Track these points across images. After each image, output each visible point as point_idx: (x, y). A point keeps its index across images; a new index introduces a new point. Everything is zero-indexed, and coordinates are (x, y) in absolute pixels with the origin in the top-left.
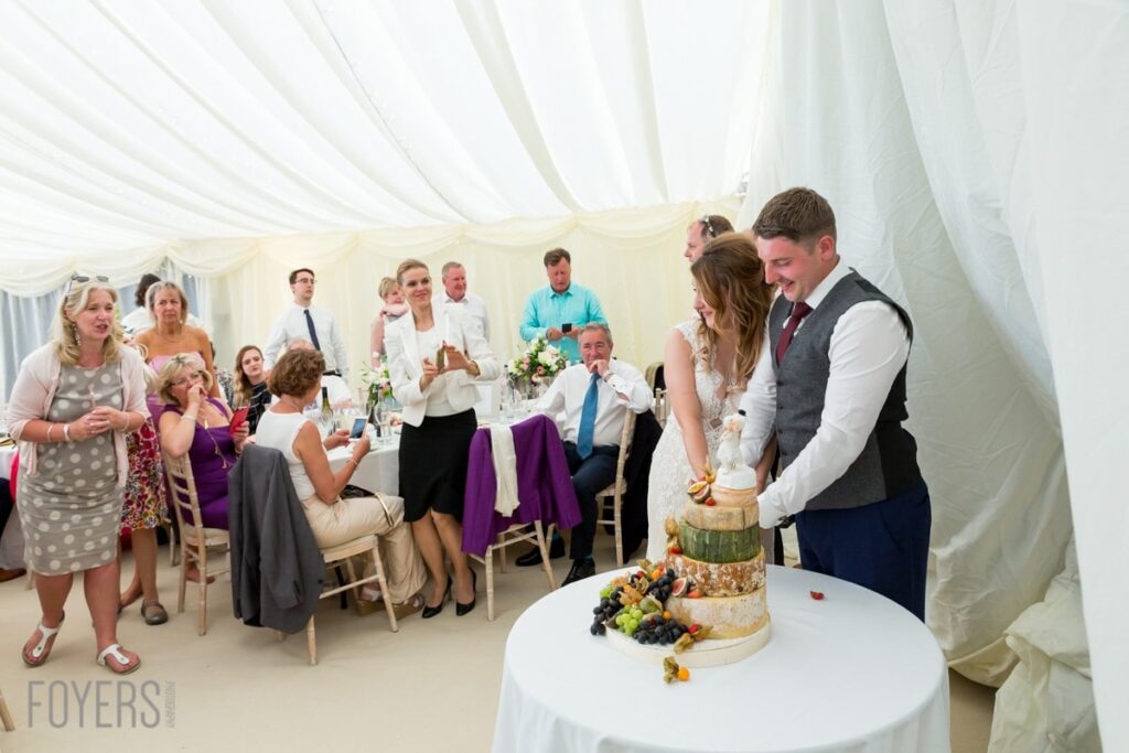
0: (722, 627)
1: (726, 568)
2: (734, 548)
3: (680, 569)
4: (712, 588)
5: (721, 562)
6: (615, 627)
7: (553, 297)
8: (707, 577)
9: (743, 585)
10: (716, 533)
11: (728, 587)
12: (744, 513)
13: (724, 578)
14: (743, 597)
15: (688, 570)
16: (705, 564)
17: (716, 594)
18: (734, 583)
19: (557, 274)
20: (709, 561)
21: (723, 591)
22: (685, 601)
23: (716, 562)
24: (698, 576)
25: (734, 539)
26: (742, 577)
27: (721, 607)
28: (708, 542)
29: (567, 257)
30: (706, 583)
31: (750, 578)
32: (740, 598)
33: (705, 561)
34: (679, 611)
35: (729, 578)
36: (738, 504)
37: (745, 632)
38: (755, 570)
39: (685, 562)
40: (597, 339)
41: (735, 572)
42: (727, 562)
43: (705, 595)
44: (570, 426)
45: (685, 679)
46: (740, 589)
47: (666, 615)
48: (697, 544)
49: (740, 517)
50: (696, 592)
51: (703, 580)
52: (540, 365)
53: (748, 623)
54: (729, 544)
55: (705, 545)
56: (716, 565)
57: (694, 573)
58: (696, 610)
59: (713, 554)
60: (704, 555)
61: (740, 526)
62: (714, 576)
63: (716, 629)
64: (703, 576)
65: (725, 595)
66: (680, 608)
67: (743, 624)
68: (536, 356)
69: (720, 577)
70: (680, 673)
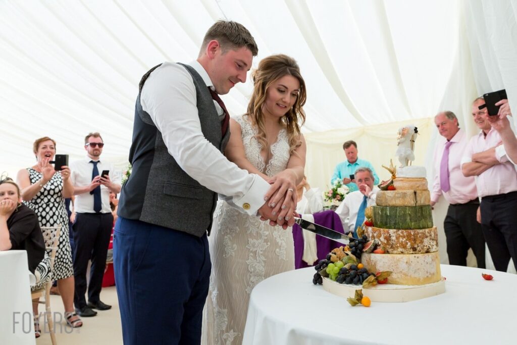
0: (399, 275)
1: (402, 233)
2: (408, 218)
3: (371, 235)
4: (392, 247)
5: (399, 229)
6: (327, 276)
7: (349, 165)
8: (388, 238)
9: (416, 246)
10: (394, 208)
11: (404, 247)
12: (415, 193)
13: (401, 239)
14: (417, 255)
15: (375, 235)
16: (386, 230)
17: (395, 252)
18: (409, 244)
19: (349, 153)
20: (390, 228)
21: (400, 250)
22: (373, 255)
23: (394, 228)
24: (382, 239)
25: (408, 212)
26: (415, 240)
27: (399, 260)
28: (388, 214)
29: (355, 144)
30: (388, 244)
31: (422, 242)
32: (414, 255)
33: (387, 228)
34: (368, 264)
35: (405, 239)
36: (411, 188)
37: (418, 282)
38: (427, 237)
39: (373, 230)
40: (365, 176)
41: (409, 236)
42: (403, 229)
43: (386, 252)
44: (352, 223)
45: (368, 305)
46: (414, 249)
47: (360, 265)
48: (382, 216)
49: (413, 196)
50: (379, 249)
51: (386, 242)
52: (338, 194)
53: (421, 275)
54: (405, 215)
55: (387, 216)
56: (395, 230)
57: (379, 237)
58: (379, 261)
59: (393, 222)
60: (386, 224)
61: (412, 203)
62: (394, 238)
63: (394, 276)
64: (385, 238)
65: (402, 253)
66: (369, 262)
67: (416, 275)
68: (336, 190)
69: (397, 238)
70: (363, 300)
